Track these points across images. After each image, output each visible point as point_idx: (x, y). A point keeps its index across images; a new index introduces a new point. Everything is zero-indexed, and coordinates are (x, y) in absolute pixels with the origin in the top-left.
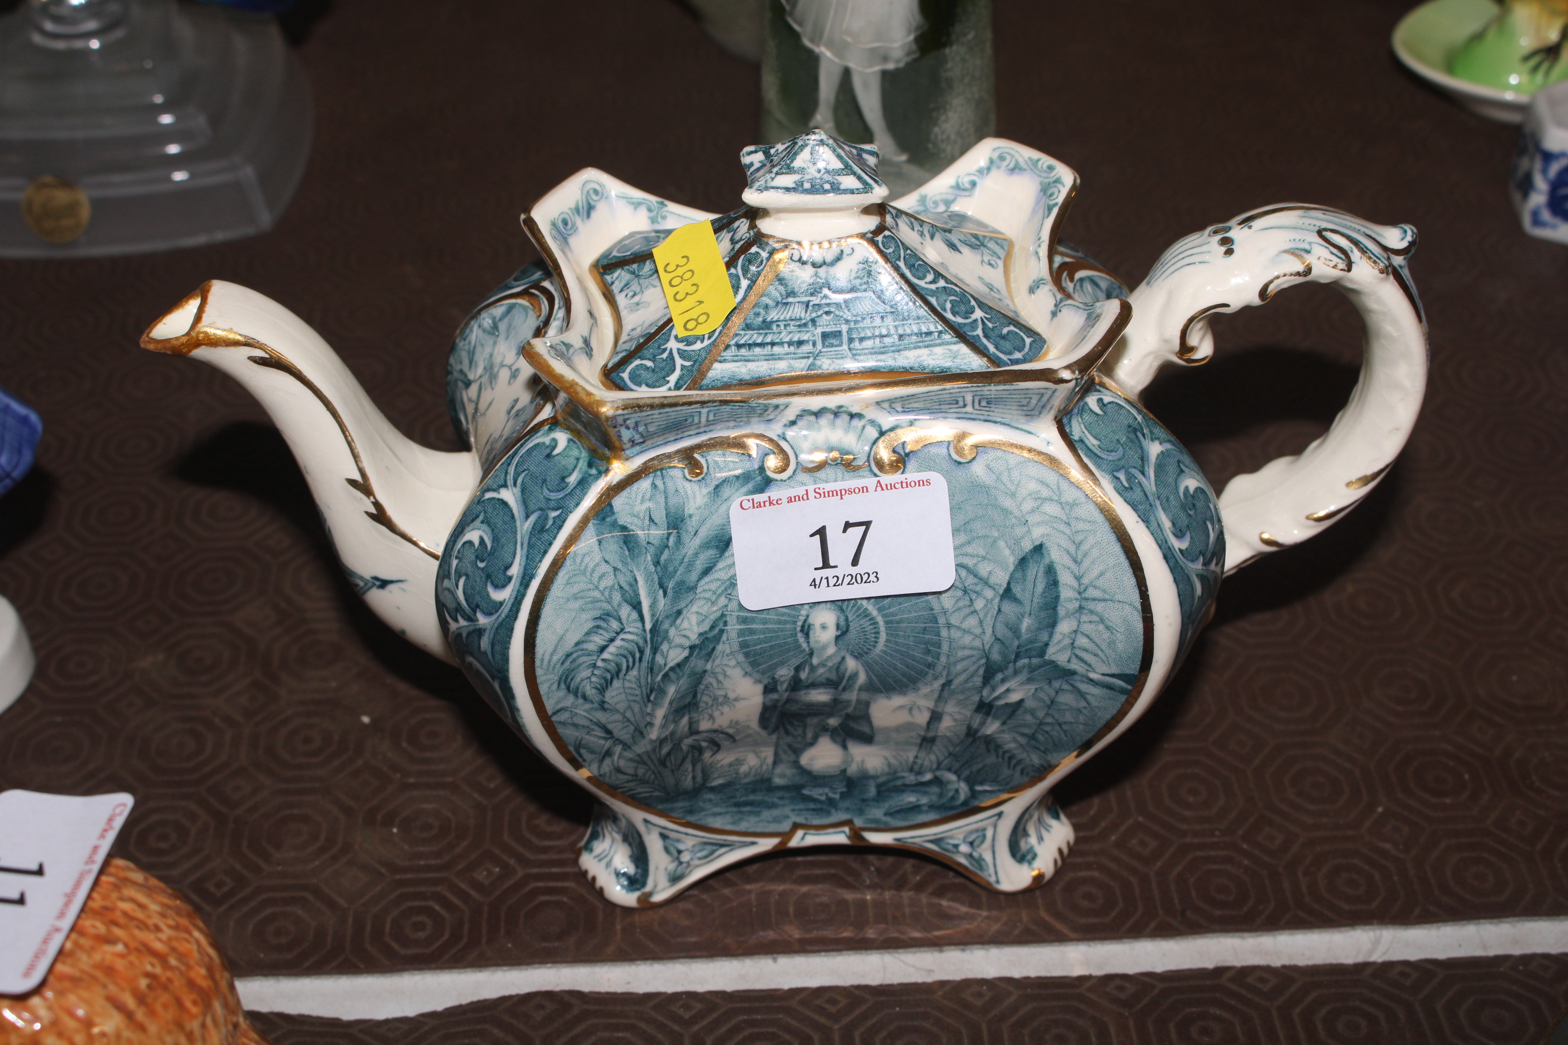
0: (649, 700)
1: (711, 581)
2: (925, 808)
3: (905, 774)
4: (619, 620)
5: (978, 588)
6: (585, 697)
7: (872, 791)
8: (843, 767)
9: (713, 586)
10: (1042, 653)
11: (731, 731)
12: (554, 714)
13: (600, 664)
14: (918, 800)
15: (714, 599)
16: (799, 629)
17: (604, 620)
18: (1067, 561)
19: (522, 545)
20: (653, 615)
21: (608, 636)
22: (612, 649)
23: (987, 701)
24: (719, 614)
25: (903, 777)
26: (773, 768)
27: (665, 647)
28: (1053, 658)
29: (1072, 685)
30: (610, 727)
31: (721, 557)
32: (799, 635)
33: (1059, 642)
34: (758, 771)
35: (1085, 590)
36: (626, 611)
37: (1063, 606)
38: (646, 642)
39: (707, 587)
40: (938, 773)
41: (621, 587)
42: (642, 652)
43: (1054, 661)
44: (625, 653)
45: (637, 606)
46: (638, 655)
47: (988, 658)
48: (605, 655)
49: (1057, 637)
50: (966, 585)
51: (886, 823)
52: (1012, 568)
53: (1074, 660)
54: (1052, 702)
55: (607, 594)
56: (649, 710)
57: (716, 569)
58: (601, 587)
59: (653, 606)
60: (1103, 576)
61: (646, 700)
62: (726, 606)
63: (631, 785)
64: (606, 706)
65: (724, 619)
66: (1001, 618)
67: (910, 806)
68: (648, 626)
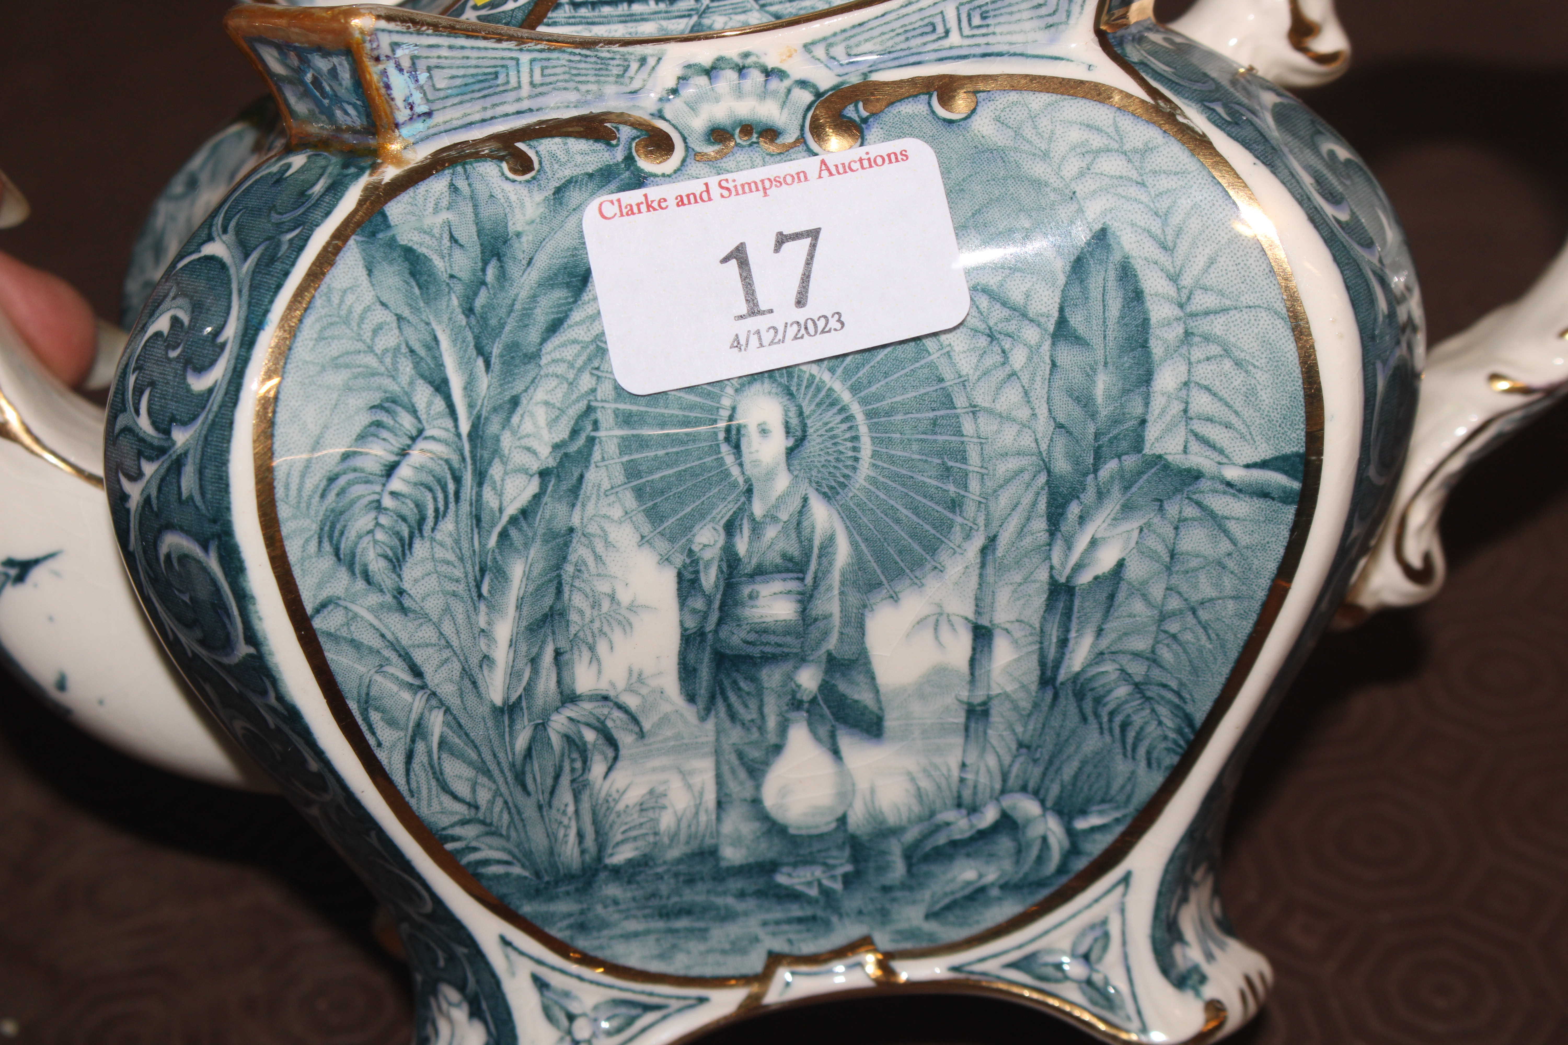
0: (480, 595)
1: (564, 345)
2: (995, 892)
3: (950, 815)
4: (414, 412)
5: (1012, 327)
6: (367, 577)
7: (898, 870)
8: (839, 813)
9: (569, 353)
10: (1138, 445)
11: (632, 702)
12: (318, 611)
13: (388, 502)
14: (981, 876)
15: (571, 376)
16: (722, 436)
17: (387, 411)
18: (1151, 250)
19: (240, 291)
20: (471, 406)
21: (397, 443)
22: (404, 471)
23: (1063, 580)
24: (582, 405)
25: (948, 824)
26: (719, 819)
27: (496, 471)
28: (1158, 451)
29: (1199, 504)
30: (418, 656)
31: (575, 302)
32: (725, 448)
33: (1163, 411)
34: (693, 829)
35: (1189, 298)
36: (423, 395)
37: (1158, 338)
38: (464, 459)
39: (557, 355)
40: (1007, 802)
41: (412, 351)
42: (457, 480)
43: (1160, 457)
44: (429, 480)
45: (441, 387)
46: (451, 487)
47: (1049, 472)
48: (396, 484)
49: (1158, 402)
50: (991, 324)
51: (931, 936)
52: (1062, 280)
53: (1194, 446)
54: (1172, 555)
55: (388, 360)
56: (482, 622)
57: (570, 321)
58: (379, 348)
59: (469, 387)
60: (1215, 266)
61: (475, 595)
62: (593, 391)
63: (470, 832)
64: (407, 602)
65: (592, 417)
66: (1058, 382)
67: (968, 891)
68: (465, 427)
